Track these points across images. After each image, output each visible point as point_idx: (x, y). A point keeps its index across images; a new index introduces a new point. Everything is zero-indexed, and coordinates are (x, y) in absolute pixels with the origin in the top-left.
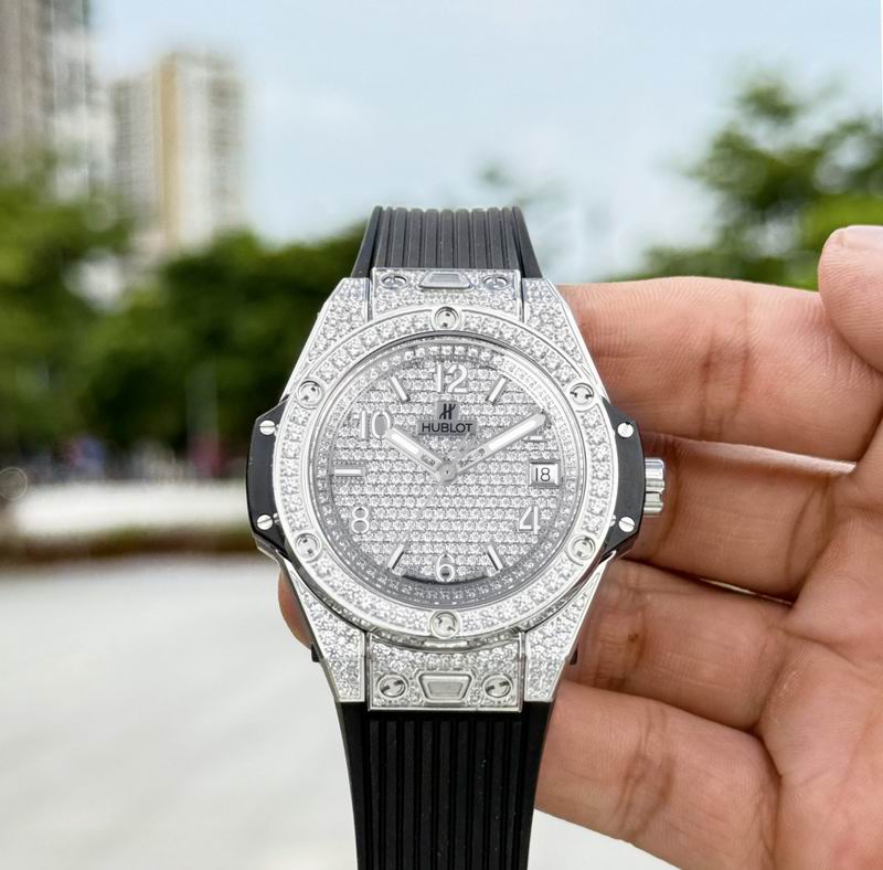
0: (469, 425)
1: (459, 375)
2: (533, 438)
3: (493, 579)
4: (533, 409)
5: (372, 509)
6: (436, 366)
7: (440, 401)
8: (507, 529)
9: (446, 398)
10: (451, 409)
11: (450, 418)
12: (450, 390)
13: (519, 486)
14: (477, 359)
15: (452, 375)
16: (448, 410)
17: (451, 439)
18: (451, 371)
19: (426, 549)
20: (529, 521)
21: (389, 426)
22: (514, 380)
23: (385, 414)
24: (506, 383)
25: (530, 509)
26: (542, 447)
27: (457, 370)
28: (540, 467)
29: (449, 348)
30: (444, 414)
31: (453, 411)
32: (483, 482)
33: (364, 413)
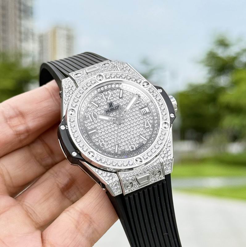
0: (118, 106)
1: (109, 94)
2: (137, 102)
3: (146, 144)
4: (133, 95)
5: (104, 139)
6: (102, 94)
7: (107, 103)
8: (142, 129)
9: (109, 101)
10: (111, 104)
11: (112, 106)
12: (109, 99)
13: (140, 117)
14: (112, 88)
15: (107, 95)
16: (111, 105)
17: (115, 112)
18: (106, 94)
19: (123, 144)
20: (147, 125)
21: (97, 115)
22: (124, 89)
23: (94, 112)
24: (122, 91)
25: (146, 122)
26: (140, 104)
27: (108, 93)
28: (143, 110)
29: (102, 88)
30: (110, 106)
31: (112, 104)
32: (130, 120)
33: (89, 114)
